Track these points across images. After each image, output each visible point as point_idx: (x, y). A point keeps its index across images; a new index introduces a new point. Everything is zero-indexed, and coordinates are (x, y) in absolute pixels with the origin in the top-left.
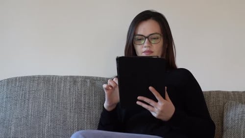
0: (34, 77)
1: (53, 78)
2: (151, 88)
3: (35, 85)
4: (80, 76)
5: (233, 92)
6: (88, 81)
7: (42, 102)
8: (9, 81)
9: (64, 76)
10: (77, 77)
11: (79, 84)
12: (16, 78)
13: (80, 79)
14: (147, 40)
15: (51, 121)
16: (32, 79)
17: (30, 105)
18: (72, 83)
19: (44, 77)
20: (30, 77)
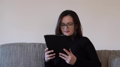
0: (15, 44)
1: (24, 44)
2: (64, 49)
3: (16, 47)
4: (38, 43)
5: (113, 51)
6: (41, 45)
7: (19, 56)
8: (3, 46)
9: (30, 43)
10: (36, 43)
11: (37, 47)
12: (6, 44)
13: (37, 45)
14: (66, 26)
15: (24, 65)
16: (14, 44)
17: (13, 57)
18: (34, 47)
19: (20, 43)
20: (13, 44)
